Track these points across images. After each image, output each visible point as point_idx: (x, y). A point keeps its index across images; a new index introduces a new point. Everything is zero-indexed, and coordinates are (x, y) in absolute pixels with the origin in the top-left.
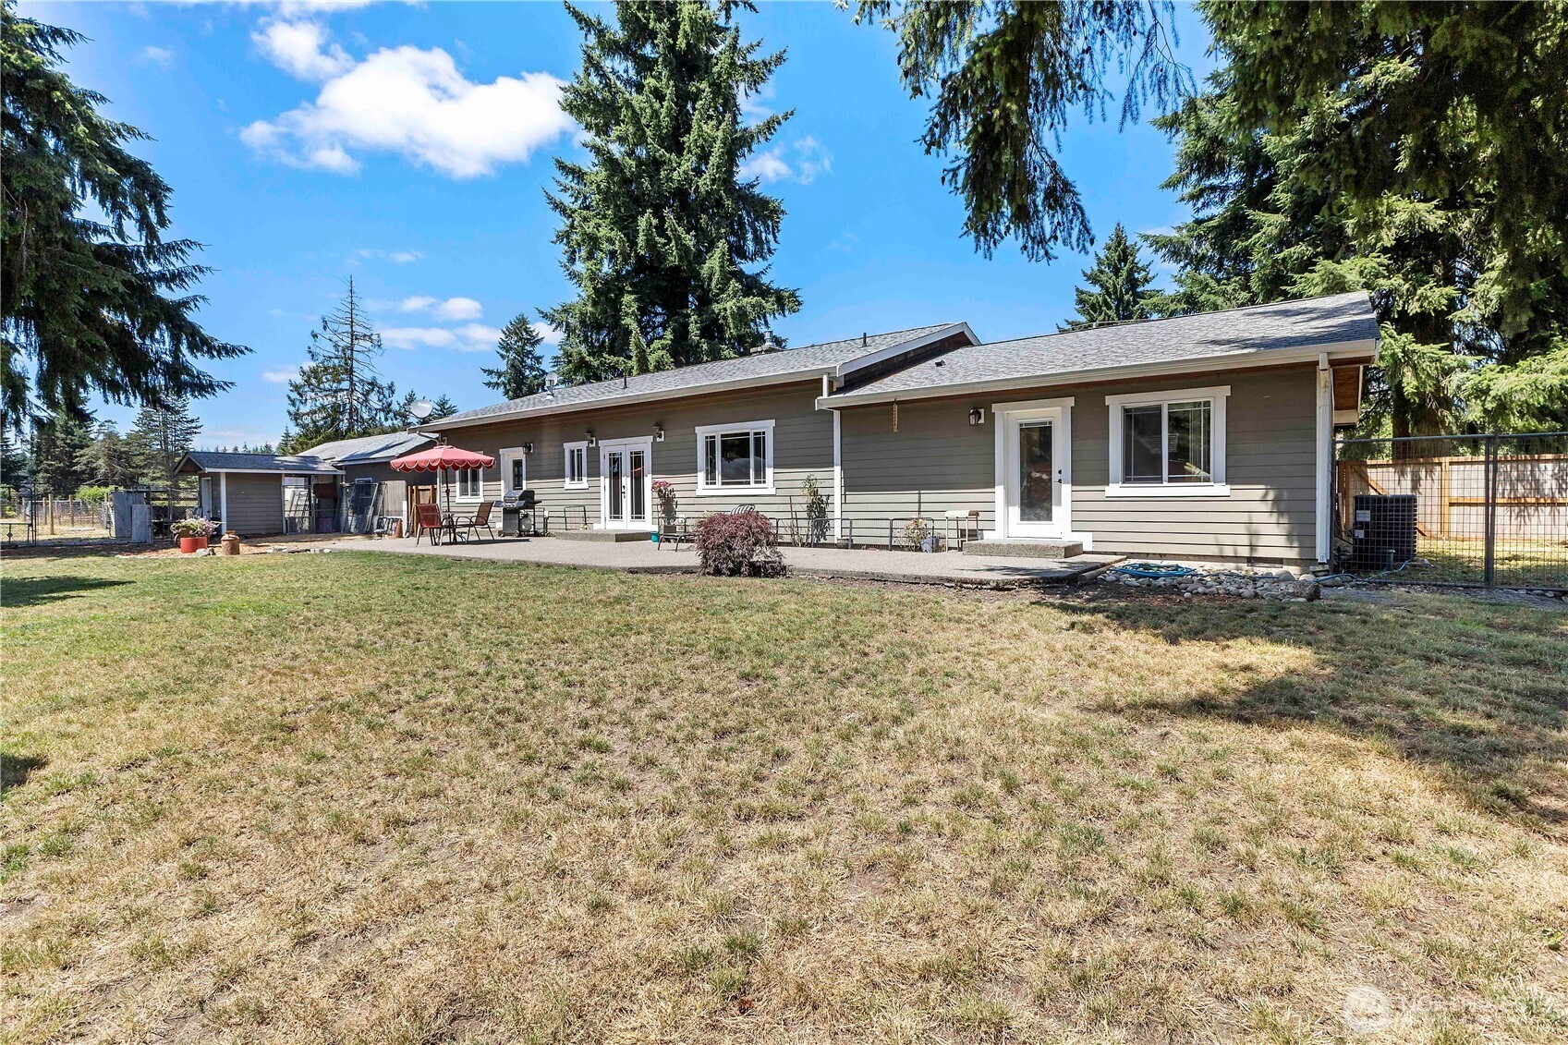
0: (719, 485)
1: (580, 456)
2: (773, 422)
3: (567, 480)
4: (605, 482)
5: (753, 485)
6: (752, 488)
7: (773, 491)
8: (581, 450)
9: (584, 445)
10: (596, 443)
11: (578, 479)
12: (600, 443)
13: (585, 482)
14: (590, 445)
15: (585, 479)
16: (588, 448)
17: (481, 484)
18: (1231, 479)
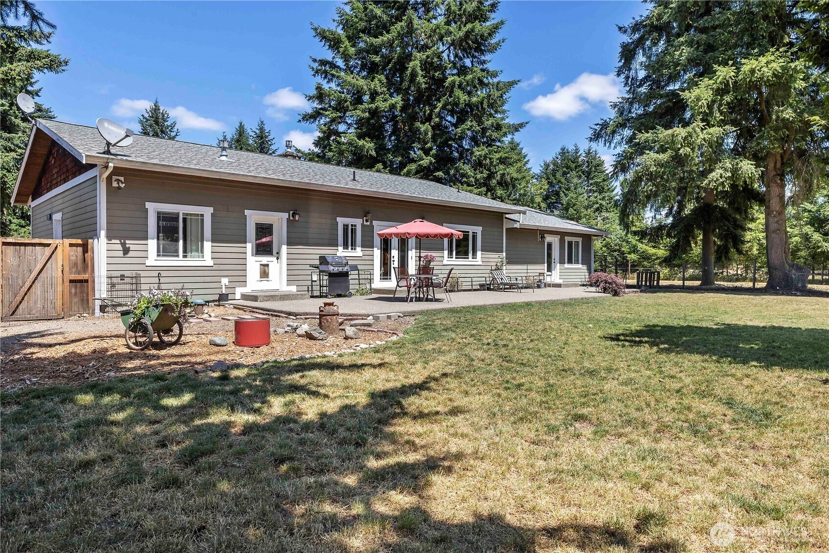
0: (454, 259)
1: (354, 231)
2: (481, 228)
3: (341, 249)
4: (377, 253)
5: (470, 259)
6: (470, 261)
7: (480, 263)
8: (355, 226)
9: (358, 222)
10: (371, 223)
11: (352, 249)
12: (374, 223)
13: (359, 252)
14: (365, 223)
15: (359, 249)
16: (363, 225)
17: (208, 245)
18: (582, 264)
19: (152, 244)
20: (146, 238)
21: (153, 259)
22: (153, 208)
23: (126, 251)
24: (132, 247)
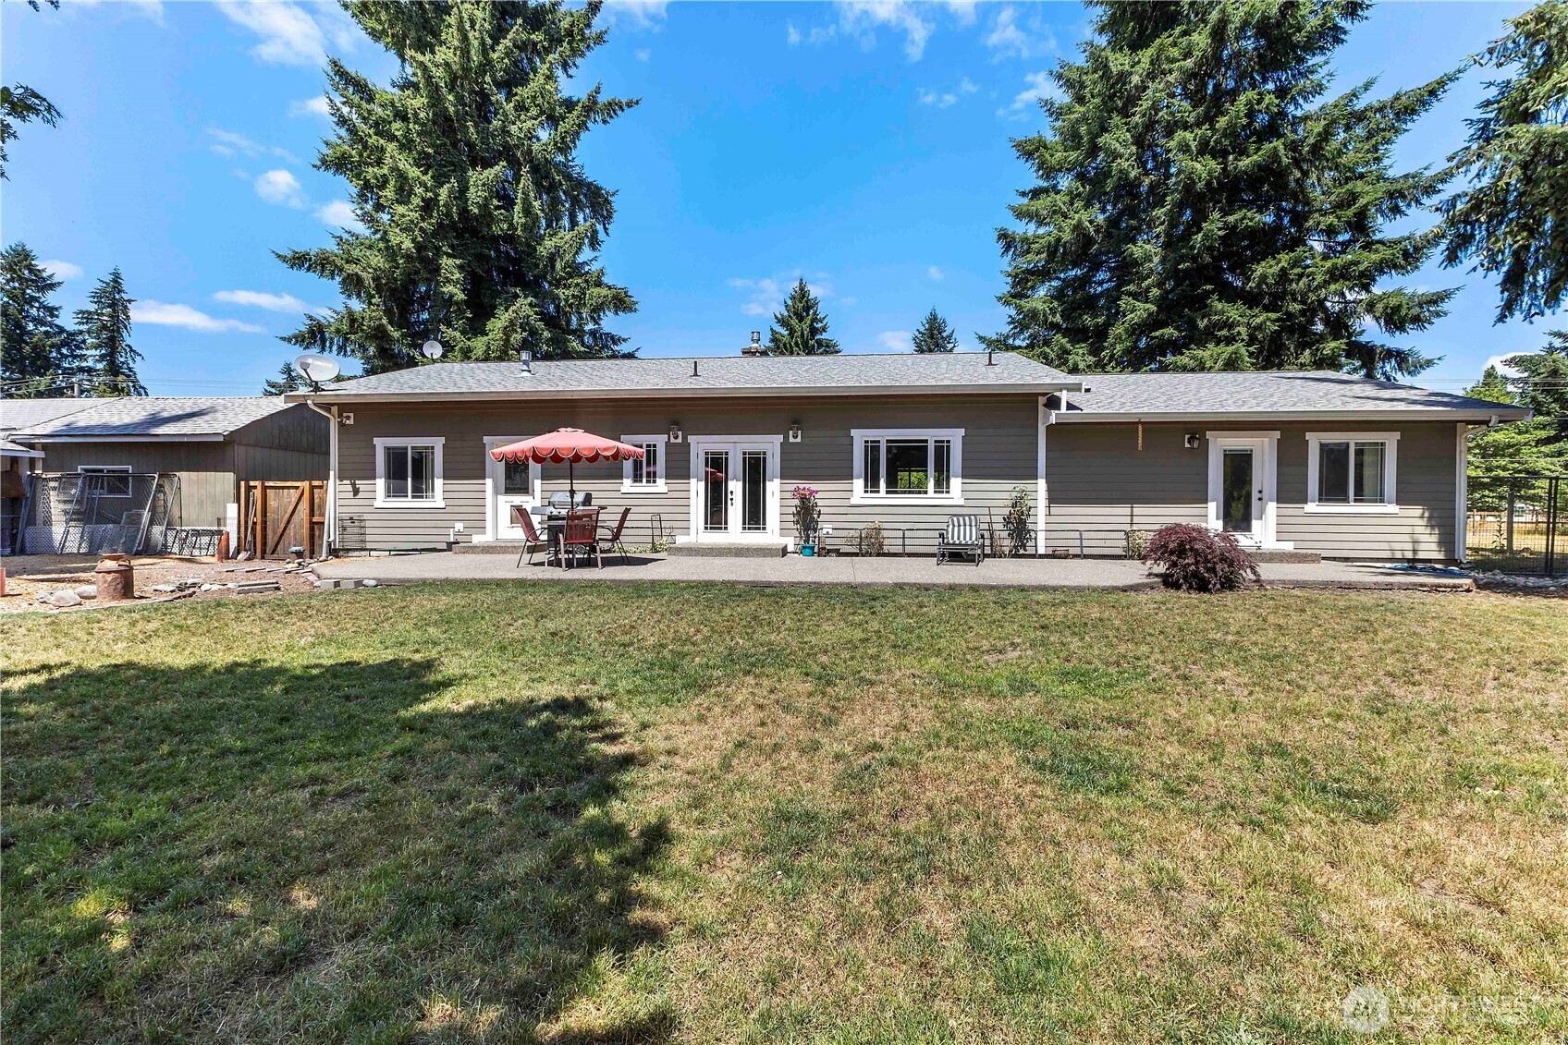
0: (883, 494)
1: (651, 455)
2: (961, 431)
3: (628, 482)
4: (697, 487)
5: (931, 495)
6: (931, 499)
7: (962, 502)
8: (655, 446)
9: (660, 441)
10: (685, 438)
11: (648, 482)
12: (691, 439)
13: (661, 485)
14: (672, 440)
15: (661, 482)
16: (668, 444)
17: (439, 483)
18: (1400, 501)
19: (380, 483)
20: (374, 478)
21: (381, 500)
22: (380, 444)
23: (356, 492)
24: (362, 488)
